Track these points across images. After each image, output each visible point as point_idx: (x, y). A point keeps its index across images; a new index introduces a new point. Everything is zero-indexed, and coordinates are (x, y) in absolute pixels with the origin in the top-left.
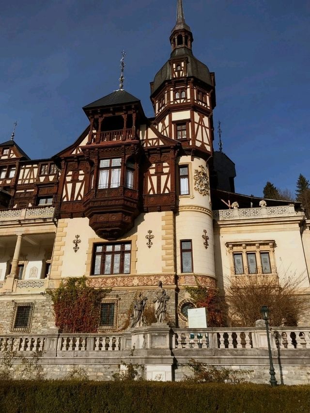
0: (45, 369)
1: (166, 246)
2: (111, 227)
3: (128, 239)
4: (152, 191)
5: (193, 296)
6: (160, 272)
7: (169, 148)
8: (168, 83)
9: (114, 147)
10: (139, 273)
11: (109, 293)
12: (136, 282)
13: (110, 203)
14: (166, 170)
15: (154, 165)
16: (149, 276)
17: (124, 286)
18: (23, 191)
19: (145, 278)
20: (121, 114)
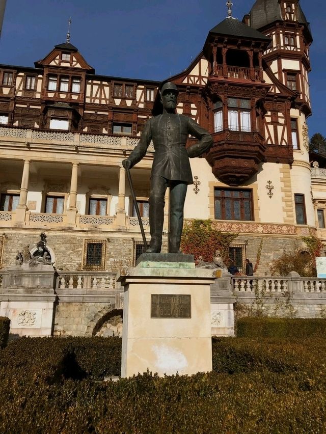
0: (295, 308)
1: (286, 198)
2: (242, 173)
3: (249, 187)
4: (269, 140)
5: (308, 246)
6: (282, 222)
7: (285, 98)
8: (280, 24)
9: (244, 86)
10: (263, 221)
11: (236, 237)
12: (260, 229)
13: (245, 148)
14: (282, 121)
15: (269, 113)
16: (272, 225)
17: (249, 232)
18: (94, 112)
19: (269, 226)
20: (247, 49)
